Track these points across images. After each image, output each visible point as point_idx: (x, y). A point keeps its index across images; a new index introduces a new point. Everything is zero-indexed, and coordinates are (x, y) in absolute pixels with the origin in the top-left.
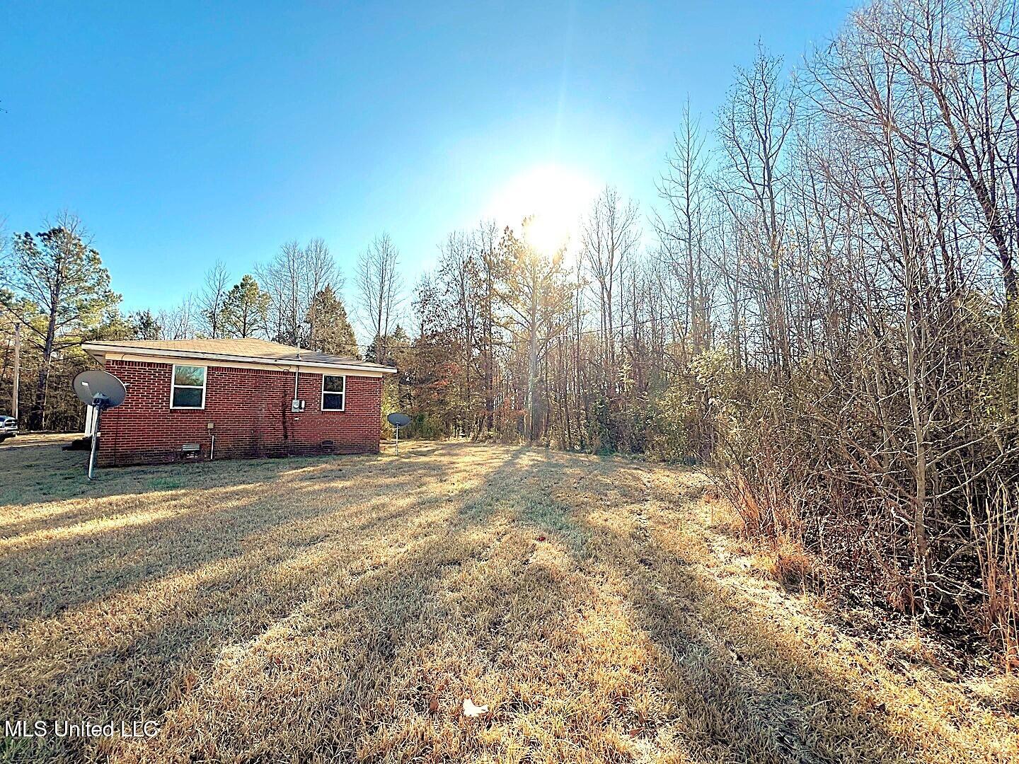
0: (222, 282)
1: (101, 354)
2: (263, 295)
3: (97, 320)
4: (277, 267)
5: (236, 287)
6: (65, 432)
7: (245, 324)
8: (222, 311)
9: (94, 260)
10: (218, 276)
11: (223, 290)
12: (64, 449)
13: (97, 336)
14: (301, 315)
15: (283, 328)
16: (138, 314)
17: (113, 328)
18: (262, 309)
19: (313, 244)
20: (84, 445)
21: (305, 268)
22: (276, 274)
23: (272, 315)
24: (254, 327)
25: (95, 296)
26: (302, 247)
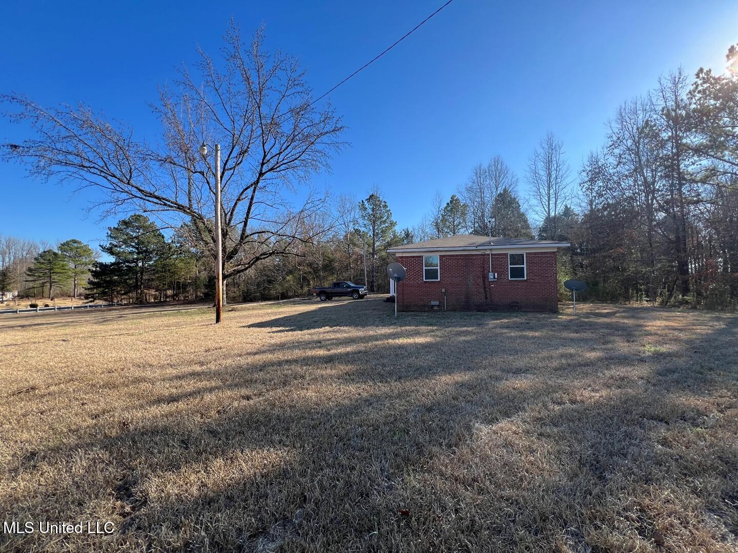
0: (440, 203)
1: (394, 254)
2: (463, 205)
3: (389, 237)
4: (470, 184)
5: (448, 204)
6: (382, 294)
7: (454, 226)
8: (442, 220)
9: (385, 206)
10: (437, 199)
11: (441, 208)
12: (384, 301)
13: (389, 244)
14: (487, 213)
15: (476, 225)
16: (404, 230)
17: (395, 240)
18: (464, 214)
19: (493, 161)
20: (391, 300)
21: (488, 180)
22: (469, 190)
23: (470, 217)
24: (460, 227)
25: (387, 225)
26: (485, 166)
